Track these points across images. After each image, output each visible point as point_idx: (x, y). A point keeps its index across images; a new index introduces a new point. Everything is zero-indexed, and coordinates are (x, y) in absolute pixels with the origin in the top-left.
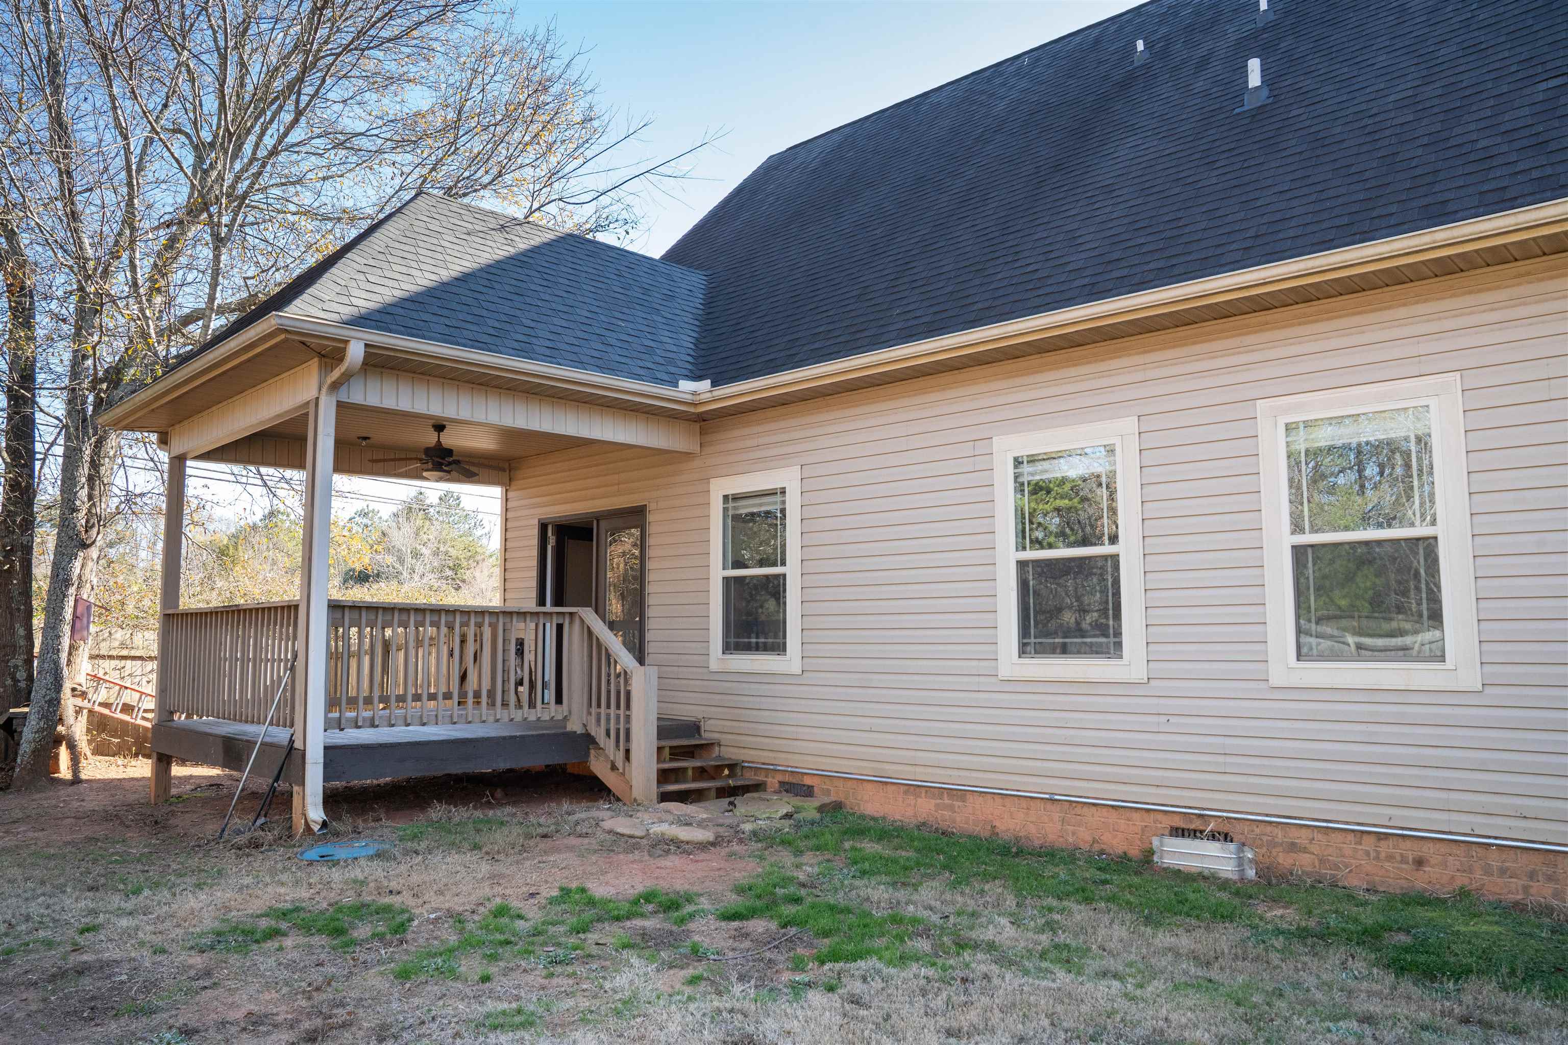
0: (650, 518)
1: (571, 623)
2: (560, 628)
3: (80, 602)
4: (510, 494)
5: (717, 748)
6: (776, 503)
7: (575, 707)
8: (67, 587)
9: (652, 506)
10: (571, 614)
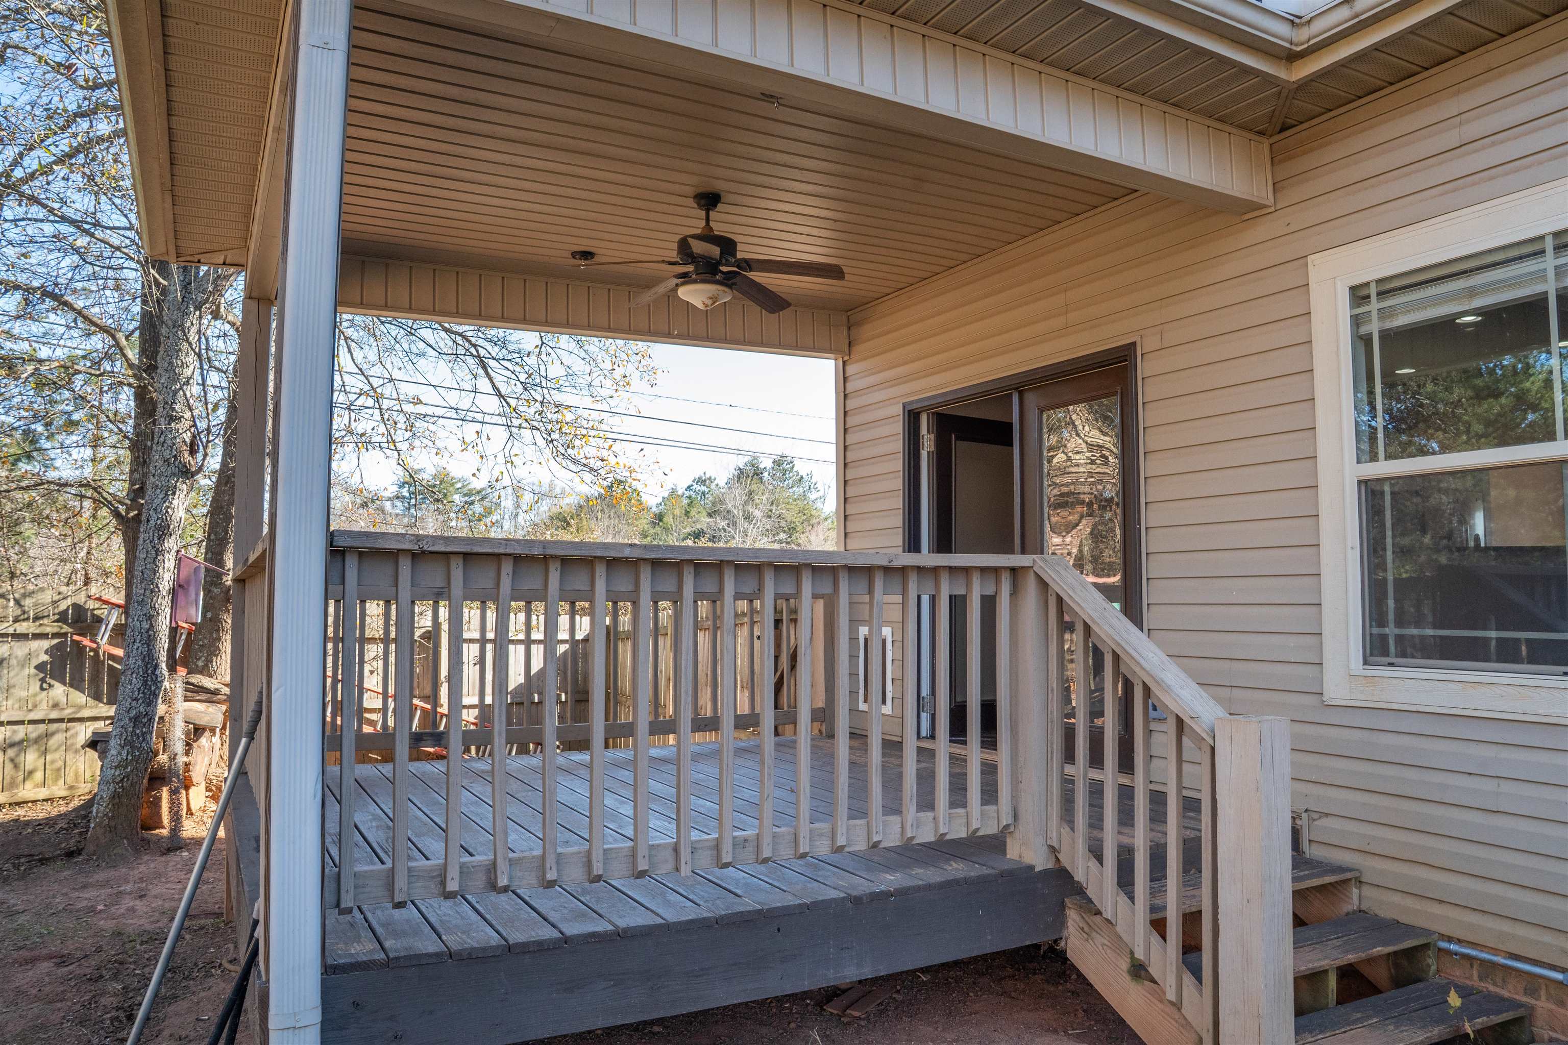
0: (1144, 368)
1: (1015, 592)
2: (989, 604)
3: (185, 562)
4: (851, 369)
5: (1355, 891)
6: (1541, 276)
7: (1030, 807)
8: (161, 538)
9: (1147, 344)
10: (1013, 570)
